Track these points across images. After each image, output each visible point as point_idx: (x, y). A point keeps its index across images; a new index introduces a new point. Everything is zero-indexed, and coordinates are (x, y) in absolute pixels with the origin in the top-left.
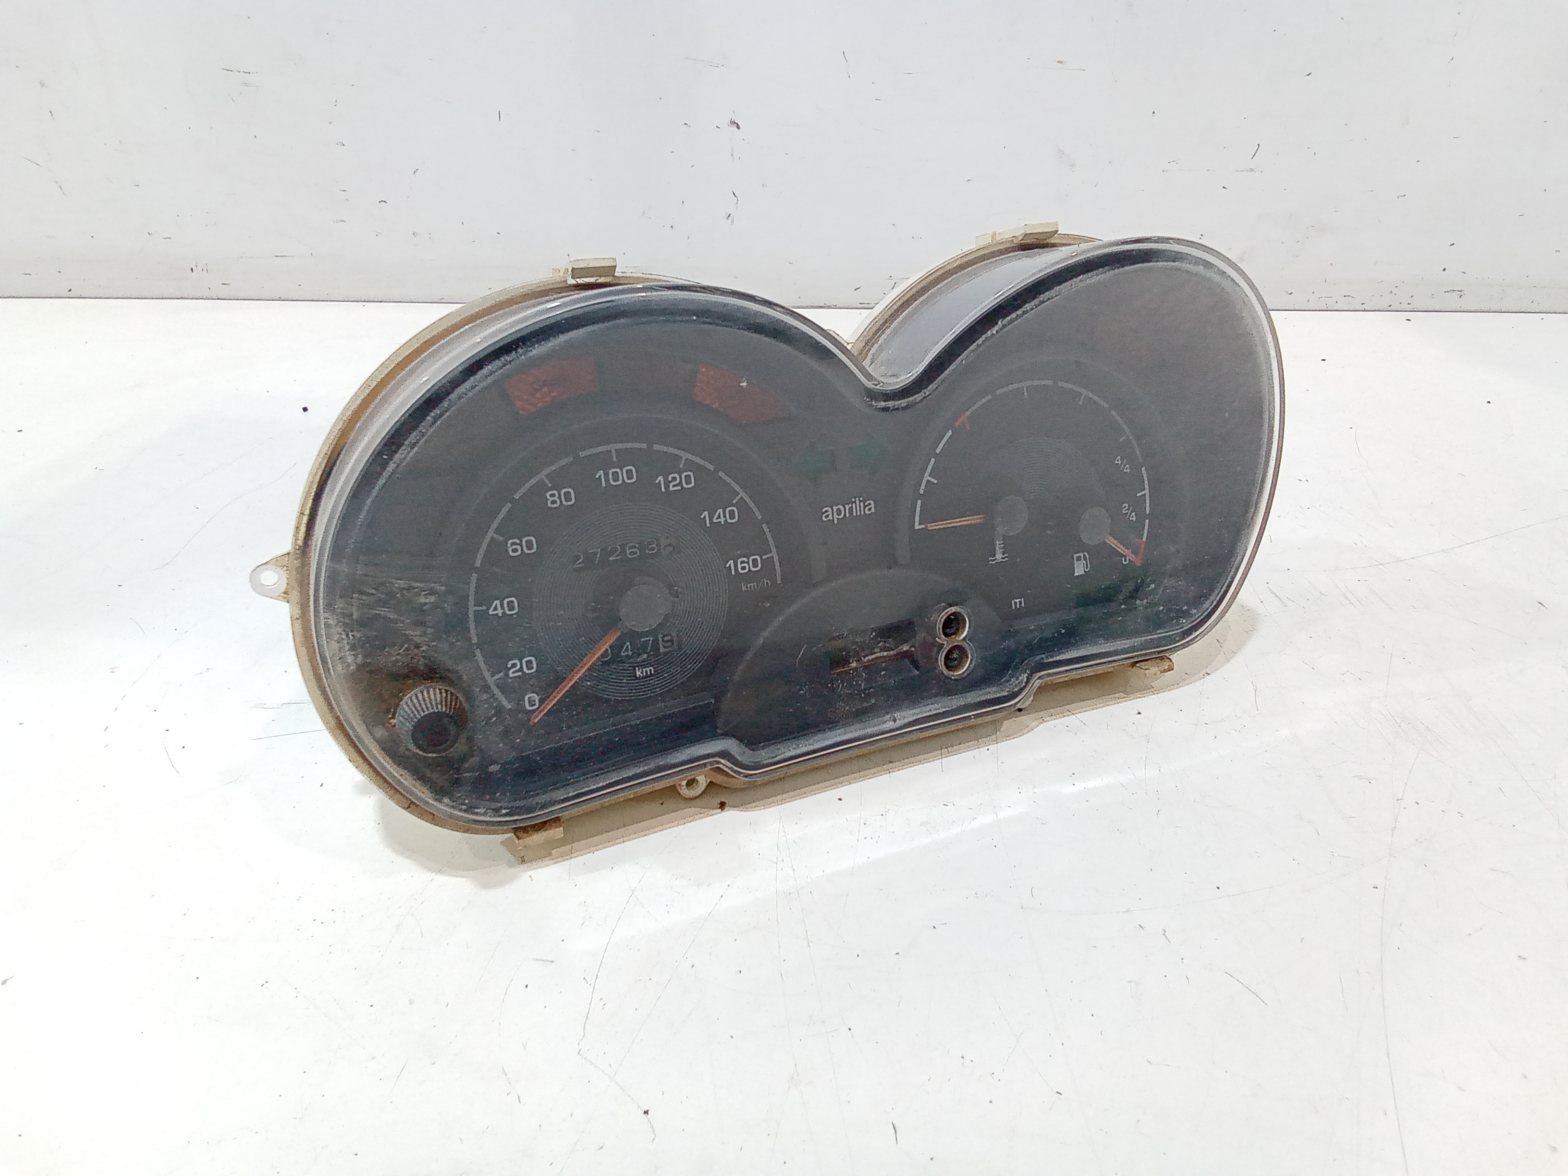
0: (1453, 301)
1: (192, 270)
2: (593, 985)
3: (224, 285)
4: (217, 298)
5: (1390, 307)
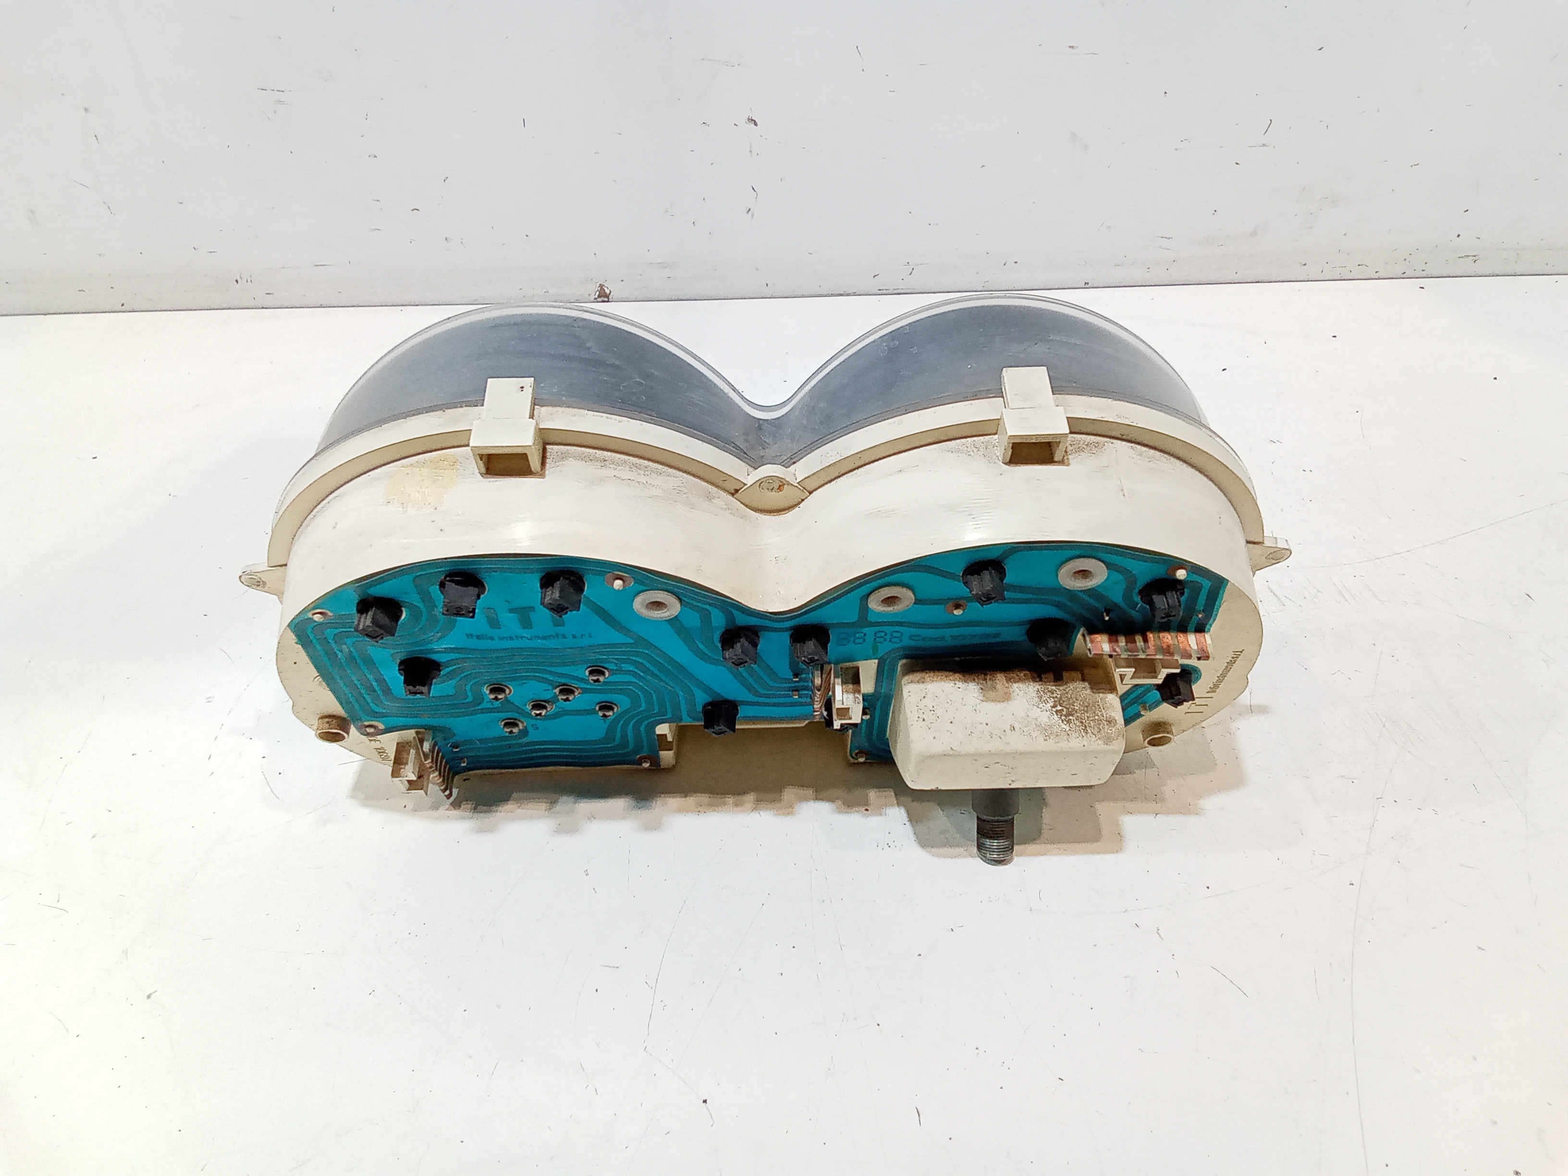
0: (1467, 266)
1: (237, 281)
2: (654, 988)
3: (268, 295)
4: (261, 307)
5: (1404, 275)
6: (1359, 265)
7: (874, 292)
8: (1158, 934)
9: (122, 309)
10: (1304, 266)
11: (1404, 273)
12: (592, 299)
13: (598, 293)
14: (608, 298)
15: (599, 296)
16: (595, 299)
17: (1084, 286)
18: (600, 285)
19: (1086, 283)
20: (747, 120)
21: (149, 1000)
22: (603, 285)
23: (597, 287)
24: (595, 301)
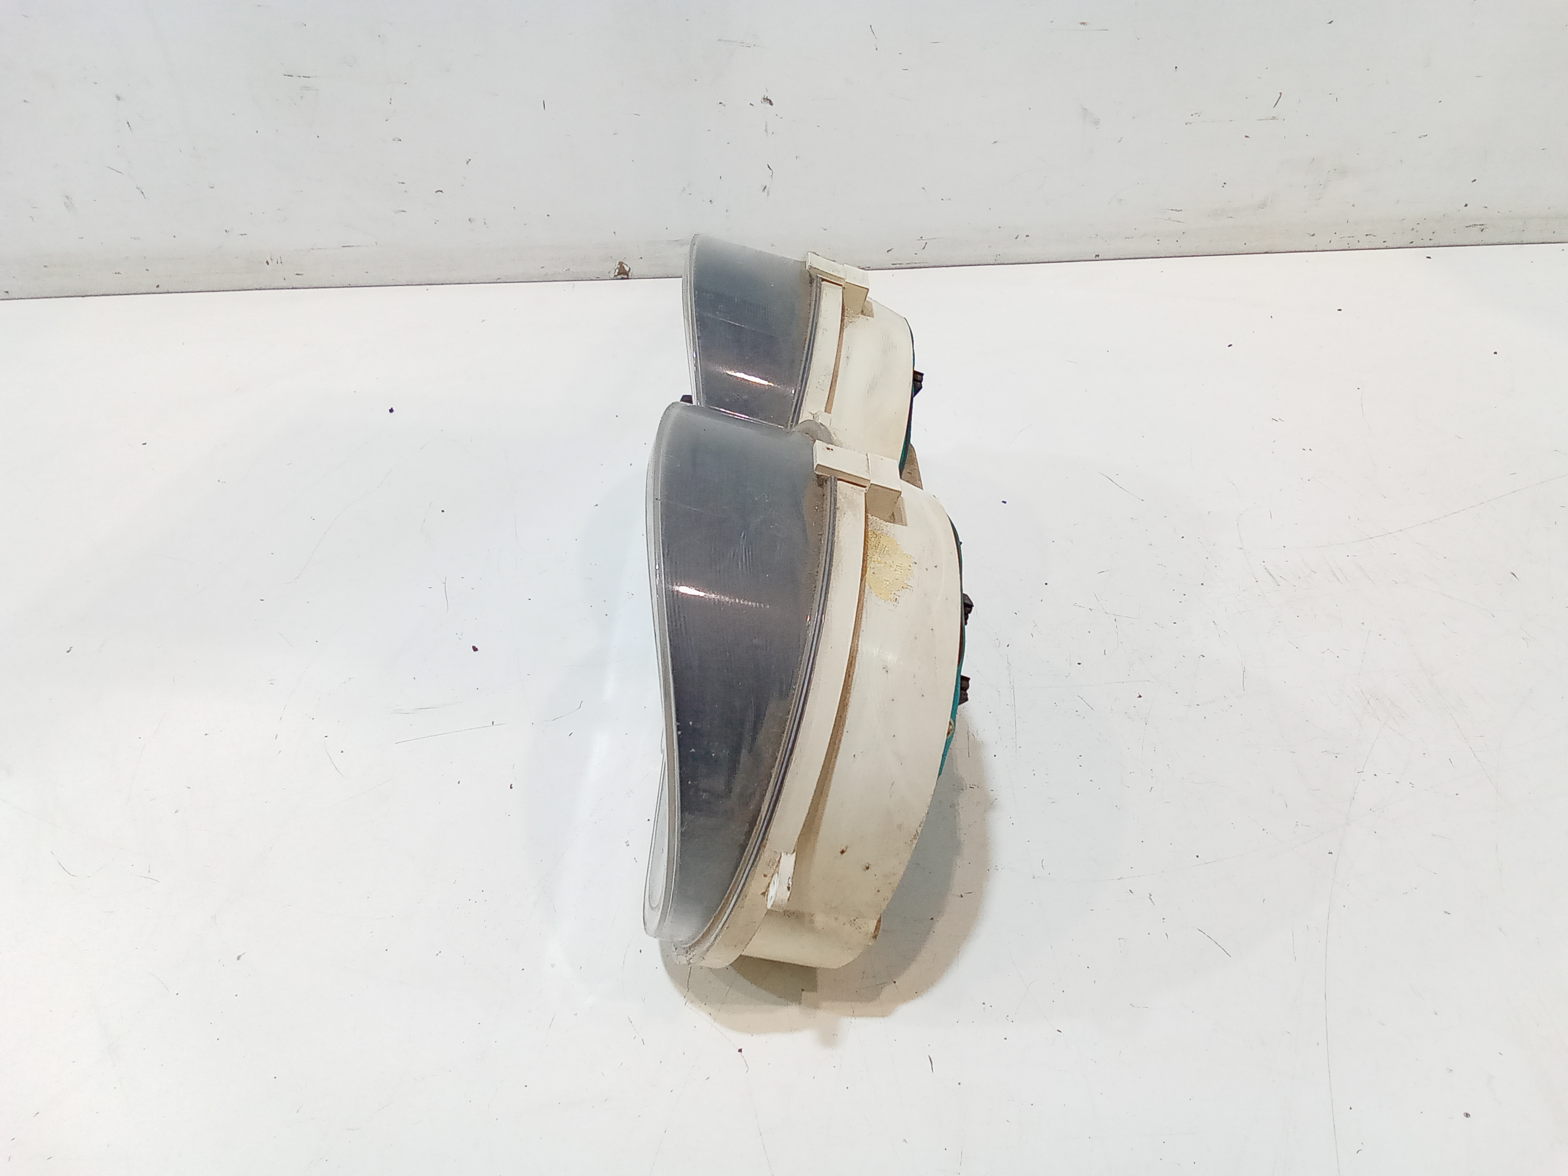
0: (1475, 235)
1: (267, 263)
3: (297, 276)
4: (292, 287)
5: (1411, 244)
6: (1367, 235)
7: (889, 267)
8: (1151, 899)
9: (158, 290)
10: (1312, 237)
11: (1412, 242)
12: (612, 276)
13: (617, 271)
14: (628, 275)
15: (619, 274)
16: (615, 276)
17: (1094, 258)
18: (620, 262)
19: (1096, 256)
20: (762, 100)
21: (239, 961)
22: (623, 263)
23: (617, 264)
24: (615, 278)
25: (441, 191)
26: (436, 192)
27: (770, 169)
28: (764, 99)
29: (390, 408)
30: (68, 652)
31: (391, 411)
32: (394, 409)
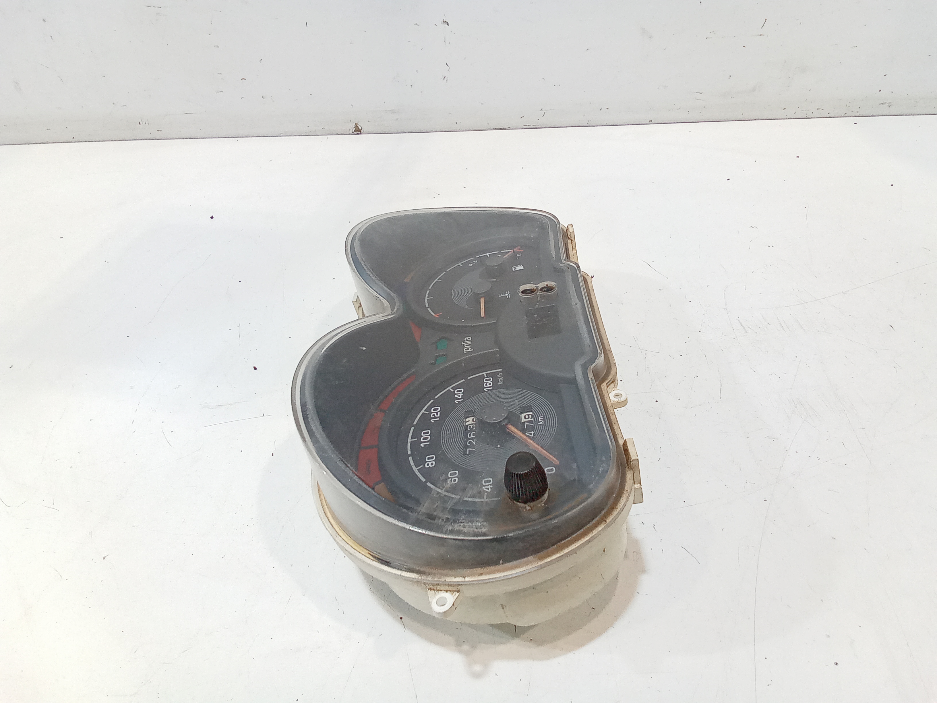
0: (885, 109)
1: (140, 123)
3: (158, 132)
4: (155, 139)
5: (846, 115)
6: (818, 109)
7: (521, 127)
8: (654, 528)
9: (74, 140)
10: (784, 110)
11: (846, 114)
12: (351, 132)
13: (354, 129)
14: (361, 132)
15: (355, 131)
16: (353, 132)
17: (648, 122)
18: (356, 124)
19: (650, 121)
20: (442, 22)
21: (104, 560)
22: (358, 124)
23: (354, 125)
24: (353, 133)
25: (245, 79)
26: (241, 80)
27: (448, 66)
28: (443, 21)
29: (211, 216)
30: (10, 368)
31: (212, 218)
32: (213, 216)
